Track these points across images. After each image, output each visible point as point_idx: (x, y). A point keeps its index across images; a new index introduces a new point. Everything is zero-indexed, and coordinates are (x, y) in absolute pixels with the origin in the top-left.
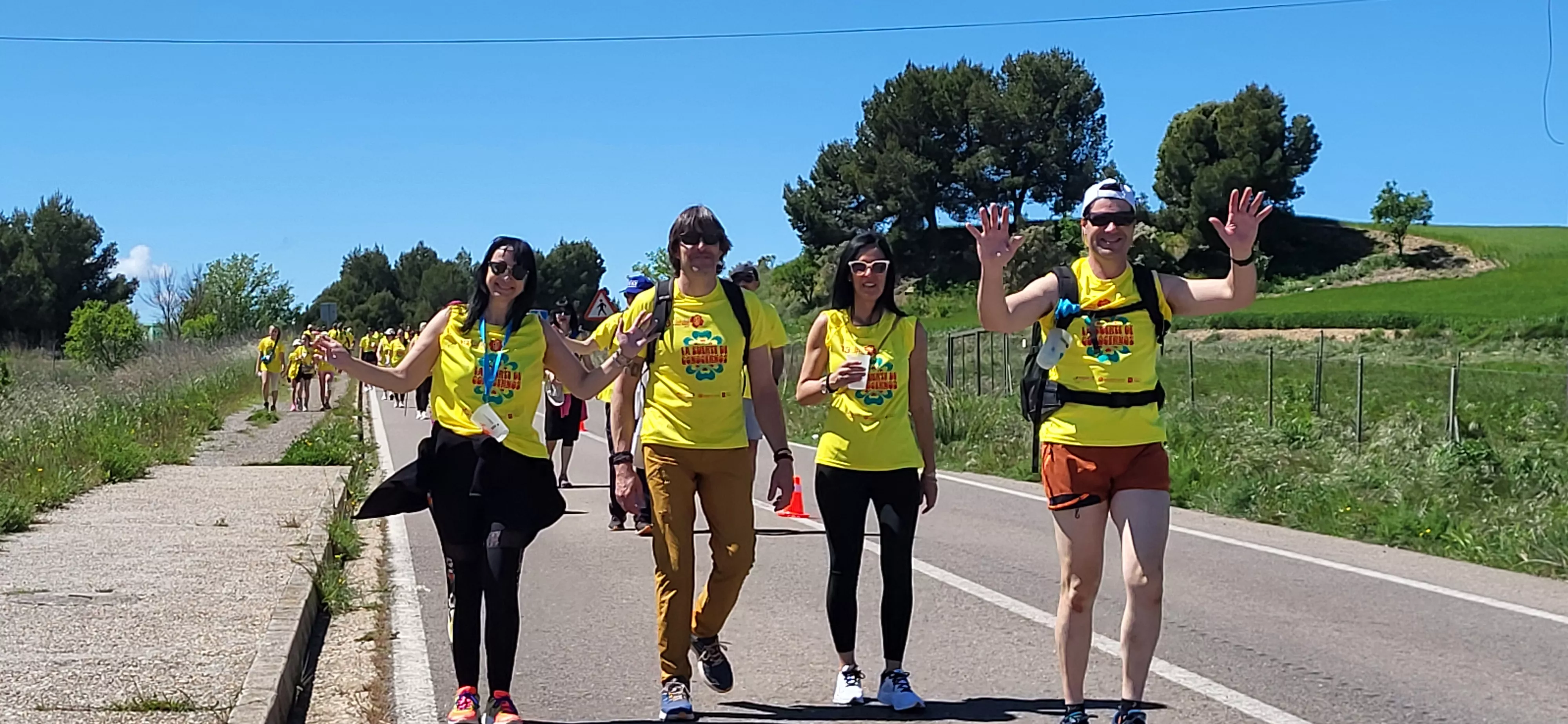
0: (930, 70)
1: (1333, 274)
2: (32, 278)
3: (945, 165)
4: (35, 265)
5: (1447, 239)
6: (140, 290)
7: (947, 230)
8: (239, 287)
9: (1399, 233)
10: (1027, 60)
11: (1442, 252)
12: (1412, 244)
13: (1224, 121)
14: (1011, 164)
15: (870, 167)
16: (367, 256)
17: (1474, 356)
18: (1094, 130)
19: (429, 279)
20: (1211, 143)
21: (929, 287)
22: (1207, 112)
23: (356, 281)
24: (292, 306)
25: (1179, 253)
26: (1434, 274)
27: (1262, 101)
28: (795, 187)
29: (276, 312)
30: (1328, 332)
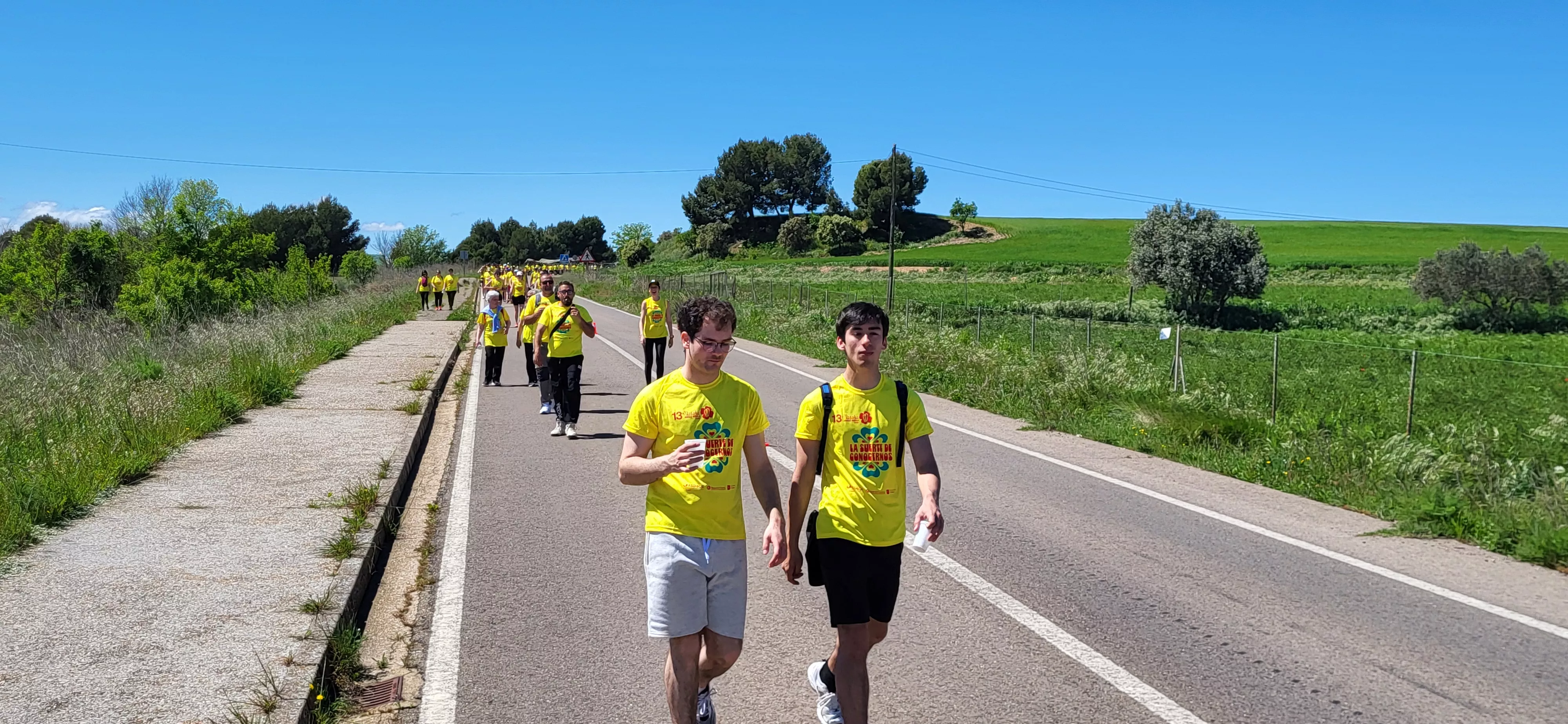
0: (750, 143)
1: (932, 240)
2: (318, 237)
3: (757, 189)
4: (320, 231)
5: (985, 224)
6: (371, 243)
7: (759, 218)
8: (420, 240)
9: (963, 221)
10: (795, 138)
11: (982, 230)
12: (969, 226)
13: (884, 169)
14: (787, 187)
15: (721, 188)
16: (484, 224)
17: (973, 280)
18: (825, 172)
19: (515, 236)
20: (878, 179)
21: (749, 245)
22: (876, 165)
23: (478, 237)
24: (446, 251)
25: (864, 230)
26: (977, 241)
27: (901, 159)
28: (687, 197)
29: (438, 253)
30: (916, 268)
